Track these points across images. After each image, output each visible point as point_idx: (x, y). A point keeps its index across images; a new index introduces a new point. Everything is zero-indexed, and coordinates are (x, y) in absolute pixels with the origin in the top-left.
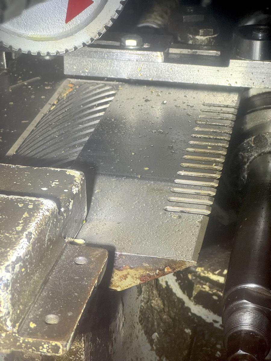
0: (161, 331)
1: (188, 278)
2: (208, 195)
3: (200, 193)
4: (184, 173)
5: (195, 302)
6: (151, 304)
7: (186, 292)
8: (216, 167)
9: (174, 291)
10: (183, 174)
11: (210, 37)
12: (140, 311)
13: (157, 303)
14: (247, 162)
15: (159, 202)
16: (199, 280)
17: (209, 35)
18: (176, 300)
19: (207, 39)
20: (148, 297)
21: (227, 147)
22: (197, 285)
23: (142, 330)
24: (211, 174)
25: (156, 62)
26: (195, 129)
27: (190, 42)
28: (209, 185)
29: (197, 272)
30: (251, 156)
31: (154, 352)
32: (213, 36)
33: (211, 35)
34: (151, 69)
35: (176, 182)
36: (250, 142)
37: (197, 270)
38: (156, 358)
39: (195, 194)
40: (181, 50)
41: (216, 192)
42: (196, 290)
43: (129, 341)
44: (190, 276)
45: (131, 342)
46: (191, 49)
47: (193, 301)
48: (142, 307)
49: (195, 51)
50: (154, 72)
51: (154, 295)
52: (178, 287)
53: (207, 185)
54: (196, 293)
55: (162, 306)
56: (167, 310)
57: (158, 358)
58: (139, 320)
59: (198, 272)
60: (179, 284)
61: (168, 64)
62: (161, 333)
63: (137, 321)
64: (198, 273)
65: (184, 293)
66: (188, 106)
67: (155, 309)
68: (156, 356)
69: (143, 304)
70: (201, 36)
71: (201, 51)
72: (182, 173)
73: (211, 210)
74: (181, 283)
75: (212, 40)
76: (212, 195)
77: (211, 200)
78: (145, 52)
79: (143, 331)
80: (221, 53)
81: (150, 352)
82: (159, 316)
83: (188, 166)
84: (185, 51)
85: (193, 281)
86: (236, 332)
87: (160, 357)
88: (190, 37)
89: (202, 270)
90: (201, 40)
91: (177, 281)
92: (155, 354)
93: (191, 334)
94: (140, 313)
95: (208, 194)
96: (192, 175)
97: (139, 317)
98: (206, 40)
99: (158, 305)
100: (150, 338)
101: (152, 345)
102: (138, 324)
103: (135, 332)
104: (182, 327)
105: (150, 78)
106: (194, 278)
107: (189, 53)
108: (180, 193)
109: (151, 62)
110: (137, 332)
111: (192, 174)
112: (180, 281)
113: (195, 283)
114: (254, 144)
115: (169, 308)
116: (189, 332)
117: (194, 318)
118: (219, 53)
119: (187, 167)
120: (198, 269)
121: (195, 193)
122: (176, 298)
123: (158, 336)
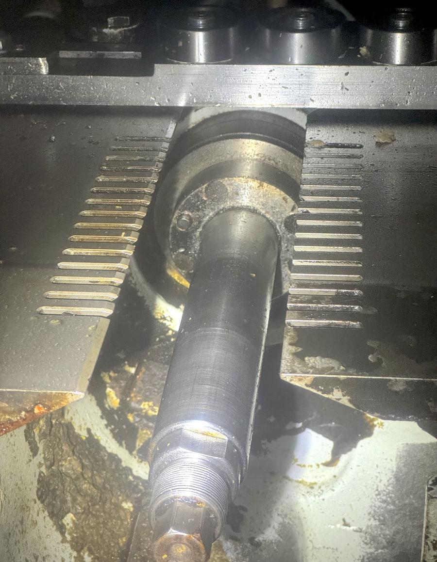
0: (78, 509)
1: (128, 420)
2: (112, 284)
3: (97, 282)
4: (75, 251)
5: (140, 457)
6: (60, 468)
7: (123, 442)
8: (127, 238)
9: (102, 443)
10: (72, 253)
11: (126, 28)
12: (39, 481)
13: (71, 465)
14: (199, 227)
15: (30, 301)
16: (145, 422)
17: (123, 27)
18: (106, 458)
19: (120, 32)
20: (53, 457)
21: (148, 204)
22: (142, 430)
23: (44, 511)
24: (118, 250)
25: (37, 74)
26: (98, 179)
27: (95, 39)
28: (114, 268)
29: (141, 410)
30: (204, 217)
31: (68, 545)
32: (130, 28)
33: (126, 27)
34: (30, 86)
35: (60, 268)
36: (199, 194)
37: (142, 406)
38: (70, 554)
39: (90, 283)
40: (79, 52)
41: (124, 278)
42: (142, 438)
43: (19, 531)
44: (130, 418)
45: (23, 532)
46: (95, 50)
47: (137, 457)
48: (42, 475)
49: (101, 52)
50: (36, 90)
51: (64, 453)
52: (110, 436)
53: (111, 268)
54: (141, 444)
55: (79, 469)
56: (90, 475)
57: (75, 554)
58: (37, 495)
59: (145, 409)
60: (112, 431)
61: (56, 77)
62: (79, 513)
63: (34, 498)
64: (144, 411)
65: (121, 445)
66: (89, 142)
67: (68, 475)
68: (71, 551)
69: (43, 469)
70: (111, 28)
71: (110, 52)
72: (72, 251)
73: (113, 309)
74: (116, 430)
75: (128, 34)
76: (117, 284)
77: (114, 291)
78: (17, 59)
79: (46, 513)
80: (142, 54)
81: (61, 544)
82: (74, 487)
83: (82, 239)
84: (84, 54)
85: (136, 424)
86: (167, 501)
87: (78, 552)
88: (94, 31)
89: (150, 406)
90: (111, 34)
91: (107, 428)
92: (70, 548)
93: (132, 509)
94: (38, 484)
95: (112, 282)
96: (87, 253)
97: (37, 492)
98: (120, 35)
99: (72, 467)
100: (60, 523)
101: (63, 534)
102: (35, 503)
103: (31, 516)
104: (118, 499)
105: (30, 102)
106: (138, 419)
107: (91, 57)
108: (65, 284)
109: (28, 74)
110: (35, 515)
111: (88, 251)
112: (113, 427)
113: (140, 428)
114: (206, 197)
115: (92, 471)
116: (129, 507)
117: (138, 484)
118: (139, 54)
119: (80, 240)
120: (144, 405)
121: (90, 281)
122: (106, 454)
123: (74, 518)
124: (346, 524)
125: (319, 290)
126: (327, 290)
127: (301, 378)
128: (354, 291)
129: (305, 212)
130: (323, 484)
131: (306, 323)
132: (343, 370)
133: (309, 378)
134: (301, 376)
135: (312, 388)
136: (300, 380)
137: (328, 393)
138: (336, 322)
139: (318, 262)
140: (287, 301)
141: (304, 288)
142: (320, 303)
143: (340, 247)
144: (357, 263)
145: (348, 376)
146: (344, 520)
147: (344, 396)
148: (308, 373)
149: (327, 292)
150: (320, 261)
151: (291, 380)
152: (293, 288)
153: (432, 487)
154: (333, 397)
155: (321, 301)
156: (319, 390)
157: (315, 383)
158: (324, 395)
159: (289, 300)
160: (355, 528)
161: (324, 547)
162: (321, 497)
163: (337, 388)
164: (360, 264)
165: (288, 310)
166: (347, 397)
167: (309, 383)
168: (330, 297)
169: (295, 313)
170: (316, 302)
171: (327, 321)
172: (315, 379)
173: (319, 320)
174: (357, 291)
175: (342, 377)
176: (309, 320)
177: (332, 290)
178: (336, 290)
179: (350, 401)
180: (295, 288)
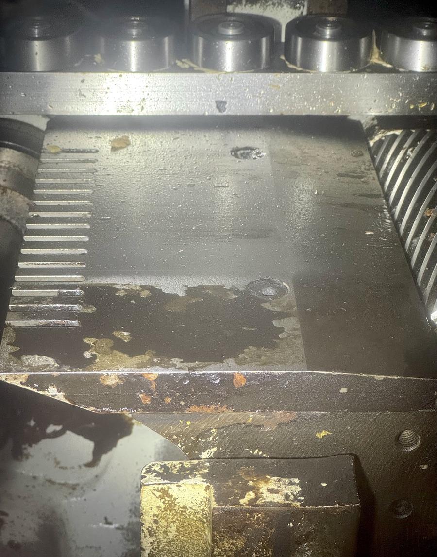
124: (108, 523)
125: (41, 291)
126: (49, 291)
127: (16, 376)
128: (75, 291)
129: (36, 216)
130: (85, 484)
131: (26, 323)
132: (57, 367)
133: (24, 376)
134: (16, 375)
135: (27, 386)
136: (15, 379)
137: (44, 390)
138: (55, 321)
139: (43, 264)
140: (9, 303)
141: (27, 289)
142: (42, 304)
143: (65, 249)
144: (81, 264)
145: (62, 373)
146: (106, 519)
147: (59, 392)
148: (23, 371)
149: (50, 292)
150: (45, 263)
151: (6, 379)
152: (16, 290)
153: (145, 475)
154: (49, 394)
155: (42, 301)
156: (34, 387)
157: (30, 381)
158: (39, 392)
159: (10, 302)
160: (117, 525)
161: (87, 546)
162: (83, 498)
163: (51, 385)
164: (84, 264)
165: (9, 311)
166: (61, 393)
167: (24, 381)
168: (52, 298)
169: (17, 314)
170: (38, 302)
171: (45, 321)
172: (30, 377)
173: (38, 320)
174: (78, 291)
175: (56, 374)
176: (29, 320)
177: (53, 291)
178: (57, 291)
179: (66, 397)
180: (18, 290)
